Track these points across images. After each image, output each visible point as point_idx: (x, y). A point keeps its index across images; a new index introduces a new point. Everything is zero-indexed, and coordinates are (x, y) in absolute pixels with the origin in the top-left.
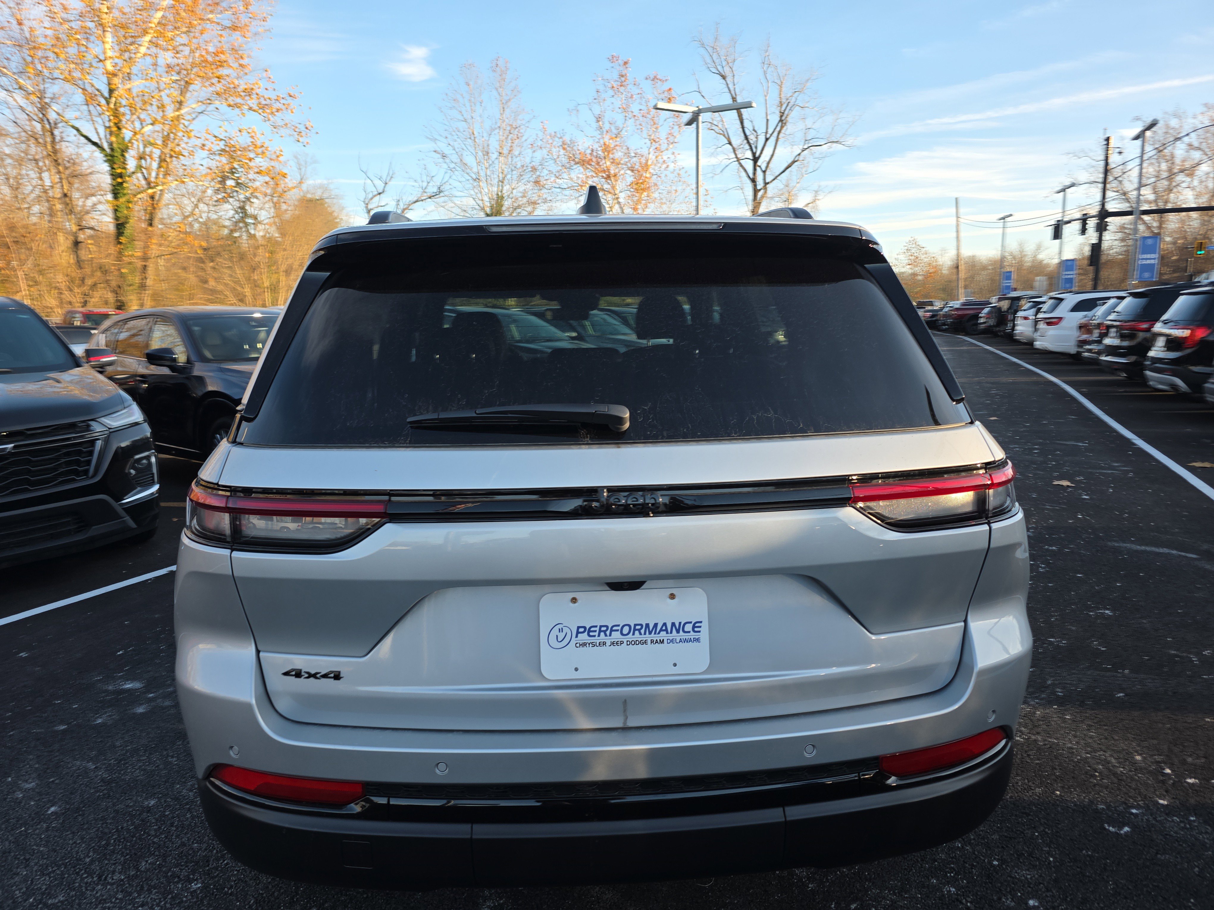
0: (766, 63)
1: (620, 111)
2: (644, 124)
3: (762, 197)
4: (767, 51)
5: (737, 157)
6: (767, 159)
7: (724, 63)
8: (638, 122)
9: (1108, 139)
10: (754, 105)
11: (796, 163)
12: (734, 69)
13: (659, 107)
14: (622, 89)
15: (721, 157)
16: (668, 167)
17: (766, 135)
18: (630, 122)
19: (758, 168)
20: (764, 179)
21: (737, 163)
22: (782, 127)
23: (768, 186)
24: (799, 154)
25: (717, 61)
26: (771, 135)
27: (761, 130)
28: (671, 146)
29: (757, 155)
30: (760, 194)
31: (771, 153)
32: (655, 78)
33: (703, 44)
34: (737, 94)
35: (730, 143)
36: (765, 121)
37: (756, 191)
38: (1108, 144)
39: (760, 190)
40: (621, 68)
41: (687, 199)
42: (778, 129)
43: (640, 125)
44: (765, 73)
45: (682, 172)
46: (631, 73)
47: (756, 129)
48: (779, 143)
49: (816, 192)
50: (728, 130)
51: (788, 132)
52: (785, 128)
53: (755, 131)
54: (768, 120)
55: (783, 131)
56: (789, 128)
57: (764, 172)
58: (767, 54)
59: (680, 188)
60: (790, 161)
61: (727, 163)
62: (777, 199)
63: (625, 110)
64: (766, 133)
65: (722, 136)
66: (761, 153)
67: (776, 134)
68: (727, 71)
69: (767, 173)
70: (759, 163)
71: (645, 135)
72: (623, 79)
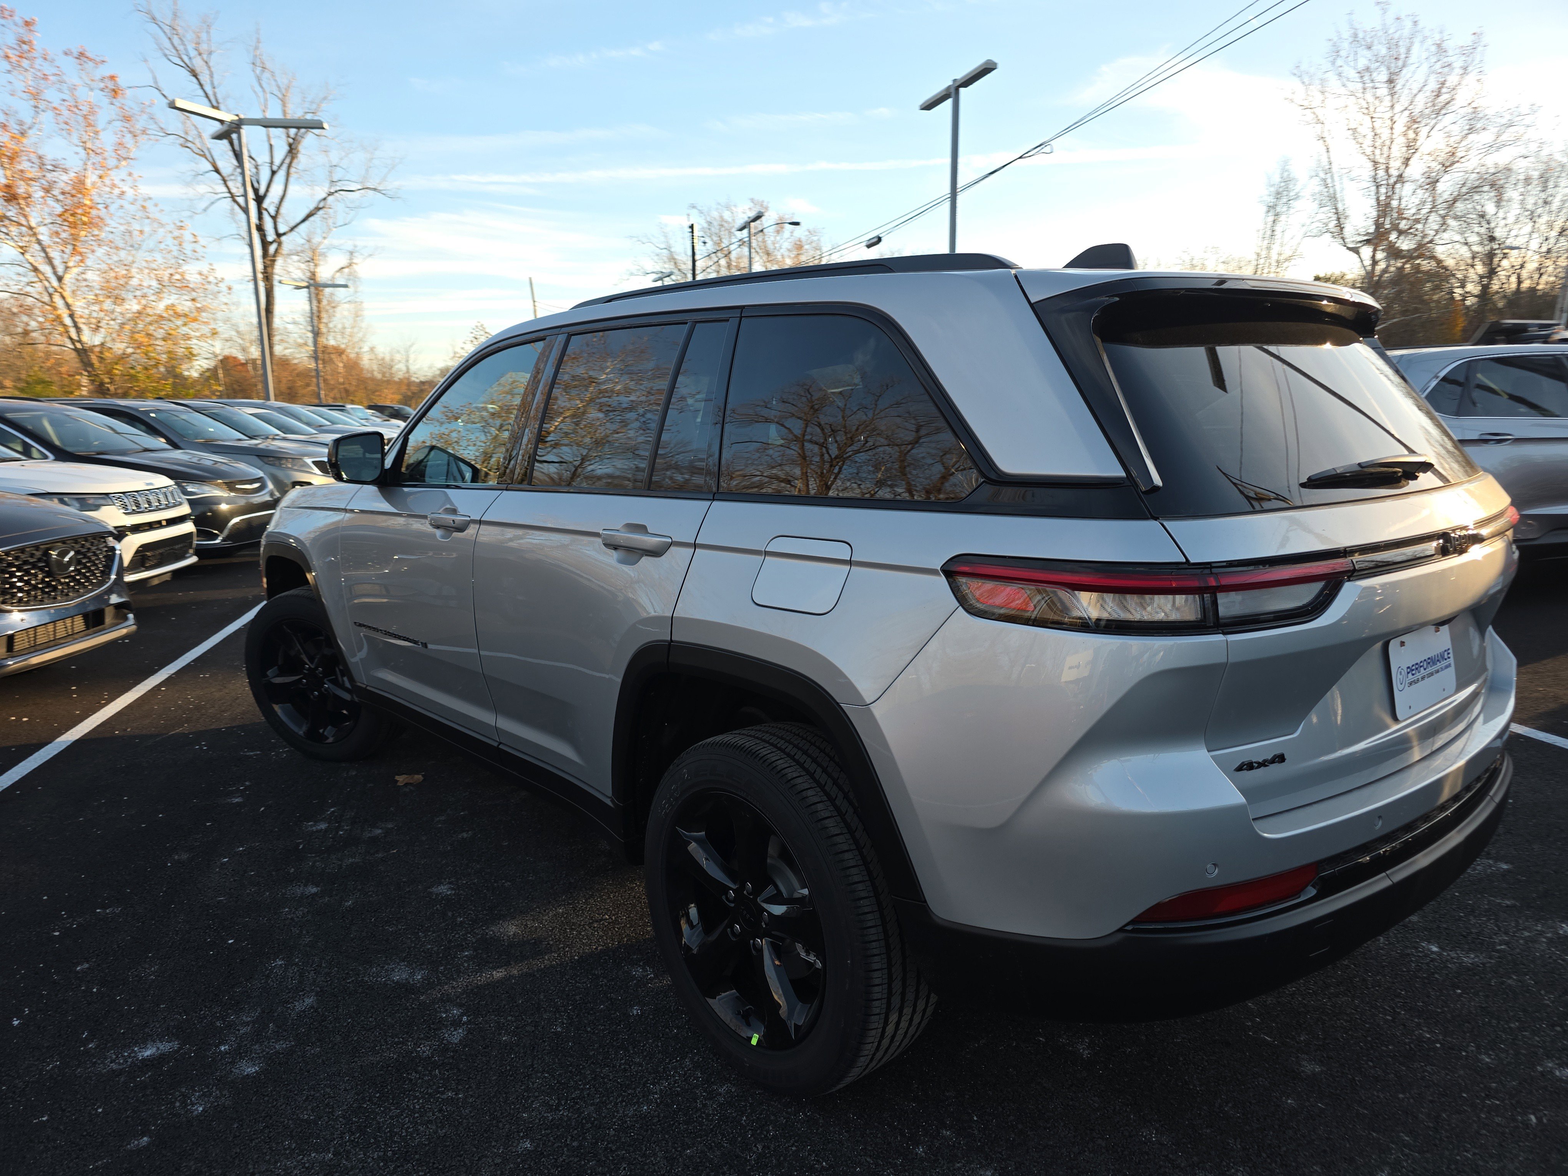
0: (259, 65)
1: (24, 96)
2: (72, 122)
3: (276, 251)
4: (256, 48)
5: (230, 192)
6: (277, 201)
7: (193, 53)
8: (61, 119)
9: (692, 227)
10: (325, 125)
11: (321, 212)
12: (211, 64)
13: (178, 105)
14: (25, 63)
15: (202, 189)
16: (123, 193)
17: (271, 167)
18: (47, 118)
19: (265, 213)
20: (276, 228)
21: (230, 199)
22: (293, 159)
23: (283, 238)
24: (325, 199)
25: (181, 48)
26: (279, 167)
27: (263, 158)
28: (124, 163)
29: (262, 191)
30: (272, 249)
31: (281, 193)
32: (81, 55)
33: (154, 19)
34: (220, 100)
35: (217, 171)
36: (267, 147)
37: (265, 244)
38: (692, 232)
39: (271, 243)
40: (21, 30)
41: (162, 246)
42: (288, 161)
43: (66, 123)
44: (259, 79)
45: (148, 204)
46: (39, 40)
47: (253, 156)
48: (291, 179)
49: (351, 253)
50: (212, 151)
51: (300, 167)
52: (295, 161)
53: (253, 159)
54: (271, 146)
55: (294, 165)
56: (302, 160)
57: (274, 218)
58: (258, 53)
59: (147, 229)
60: (312, 206)
61: (212, 200)
62: (295, 258)
63: (36, 96)
64: (272, 163)
65: (203, 159)
66: (267, 190)
67: (285, 167)
68: (198, 64)
69: (280, 220)
70: (265, 205)
71: (76, 141)
72: (25, 47)
